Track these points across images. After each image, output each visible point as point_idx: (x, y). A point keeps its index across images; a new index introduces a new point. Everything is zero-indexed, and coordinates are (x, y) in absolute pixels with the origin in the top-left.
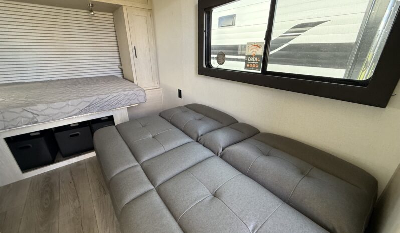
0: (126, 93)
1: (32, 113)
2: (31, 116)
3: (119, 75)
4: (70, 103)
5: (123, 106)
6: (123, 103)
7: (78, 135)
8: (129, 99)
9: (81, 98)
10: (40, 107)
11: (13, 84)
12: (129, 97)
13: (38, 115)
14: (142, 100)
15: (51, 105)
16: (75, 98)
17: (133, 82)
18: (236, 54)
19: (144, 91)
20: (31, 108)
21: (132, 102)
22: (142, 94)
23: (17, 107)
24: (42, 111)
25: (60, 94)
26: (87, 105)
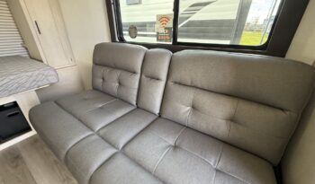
0: (30, 74)
3: (25, 54)
5: (28, 89)
6: (27, 86)
8: (34, 80)
12: (34, 78)
14: (53, 79)
17: (41, 61)
18: (145, 30)
19: (55, 70)
21: (40, 83)
22: (53, 73)
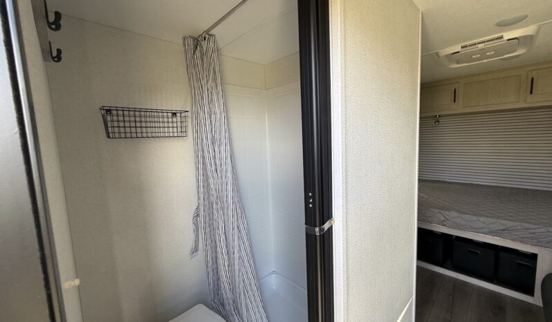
1: (445, 217)
2: (442, 218)
4: (482, 219)
7: (478, 253)
9: (498, 218)
10: (453, 214)
11: (455, 183)
13: (448, 220)
15: (463, 216)
16: (490, 215)
20: (446, 212)
23: (436, 208)
24: (453, 218)
25: (476, 205)
26: (502, 228)
